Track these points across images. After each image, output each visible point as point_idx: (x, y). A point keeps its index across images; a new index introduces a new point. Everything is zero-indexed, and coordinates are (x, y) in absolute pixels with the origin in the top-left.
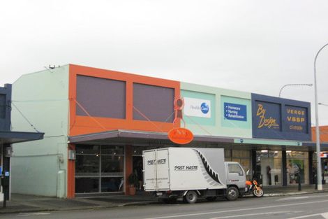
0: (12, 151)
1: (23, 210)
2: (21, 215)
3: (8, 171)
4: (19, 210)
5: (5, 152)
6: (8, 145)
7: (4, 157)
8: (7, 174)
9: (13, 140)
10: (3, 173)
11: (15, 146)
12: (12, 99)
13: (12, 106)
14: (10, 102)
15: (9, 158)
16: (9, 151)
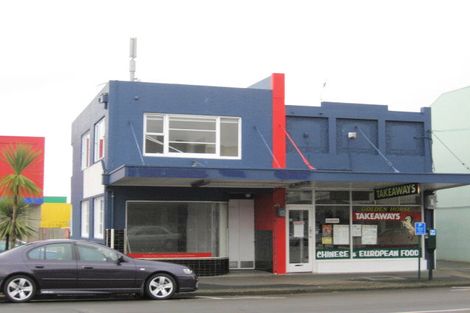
0: (436, 201)
1: (456, 283)
2: (454, 289)
3: (432, 228)
4: (452, 283)
5: (426, 202)
6: (429, 192)
7: (426, 210)
8: (432, 233)
9: (438, 185)
10: (428, 231)
11: (439, 193)
12: (433, 128)
13: (433, 137)
14: (430, 132)
15: (432, 211)
16: (432, 201)
